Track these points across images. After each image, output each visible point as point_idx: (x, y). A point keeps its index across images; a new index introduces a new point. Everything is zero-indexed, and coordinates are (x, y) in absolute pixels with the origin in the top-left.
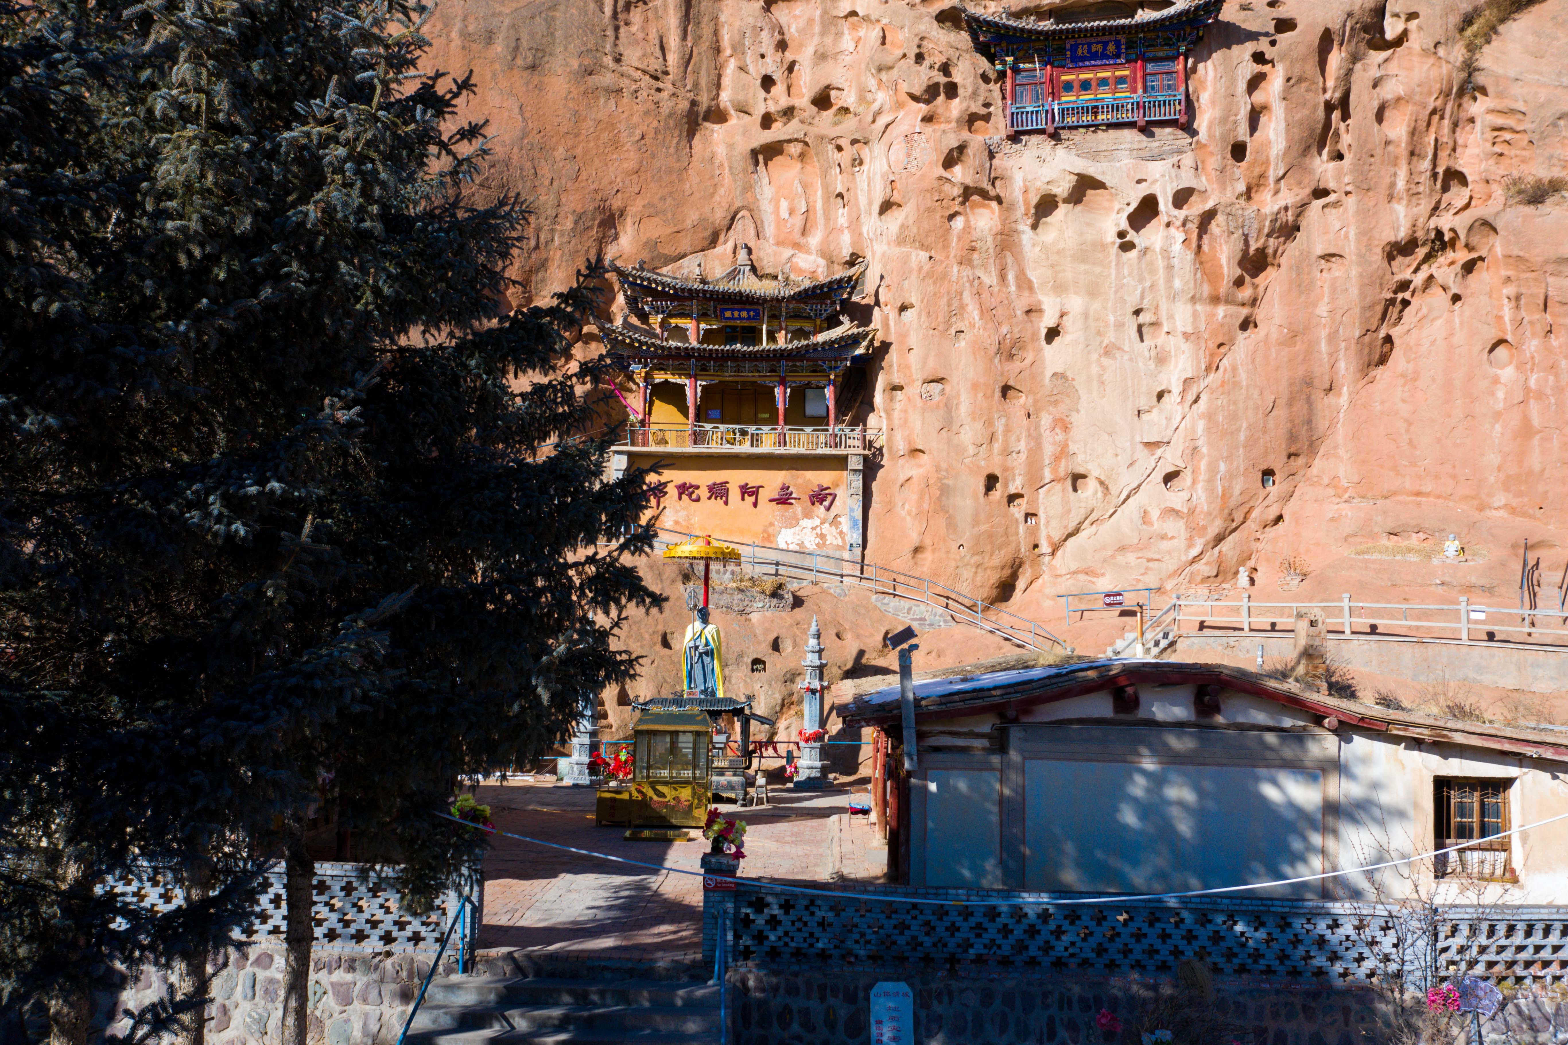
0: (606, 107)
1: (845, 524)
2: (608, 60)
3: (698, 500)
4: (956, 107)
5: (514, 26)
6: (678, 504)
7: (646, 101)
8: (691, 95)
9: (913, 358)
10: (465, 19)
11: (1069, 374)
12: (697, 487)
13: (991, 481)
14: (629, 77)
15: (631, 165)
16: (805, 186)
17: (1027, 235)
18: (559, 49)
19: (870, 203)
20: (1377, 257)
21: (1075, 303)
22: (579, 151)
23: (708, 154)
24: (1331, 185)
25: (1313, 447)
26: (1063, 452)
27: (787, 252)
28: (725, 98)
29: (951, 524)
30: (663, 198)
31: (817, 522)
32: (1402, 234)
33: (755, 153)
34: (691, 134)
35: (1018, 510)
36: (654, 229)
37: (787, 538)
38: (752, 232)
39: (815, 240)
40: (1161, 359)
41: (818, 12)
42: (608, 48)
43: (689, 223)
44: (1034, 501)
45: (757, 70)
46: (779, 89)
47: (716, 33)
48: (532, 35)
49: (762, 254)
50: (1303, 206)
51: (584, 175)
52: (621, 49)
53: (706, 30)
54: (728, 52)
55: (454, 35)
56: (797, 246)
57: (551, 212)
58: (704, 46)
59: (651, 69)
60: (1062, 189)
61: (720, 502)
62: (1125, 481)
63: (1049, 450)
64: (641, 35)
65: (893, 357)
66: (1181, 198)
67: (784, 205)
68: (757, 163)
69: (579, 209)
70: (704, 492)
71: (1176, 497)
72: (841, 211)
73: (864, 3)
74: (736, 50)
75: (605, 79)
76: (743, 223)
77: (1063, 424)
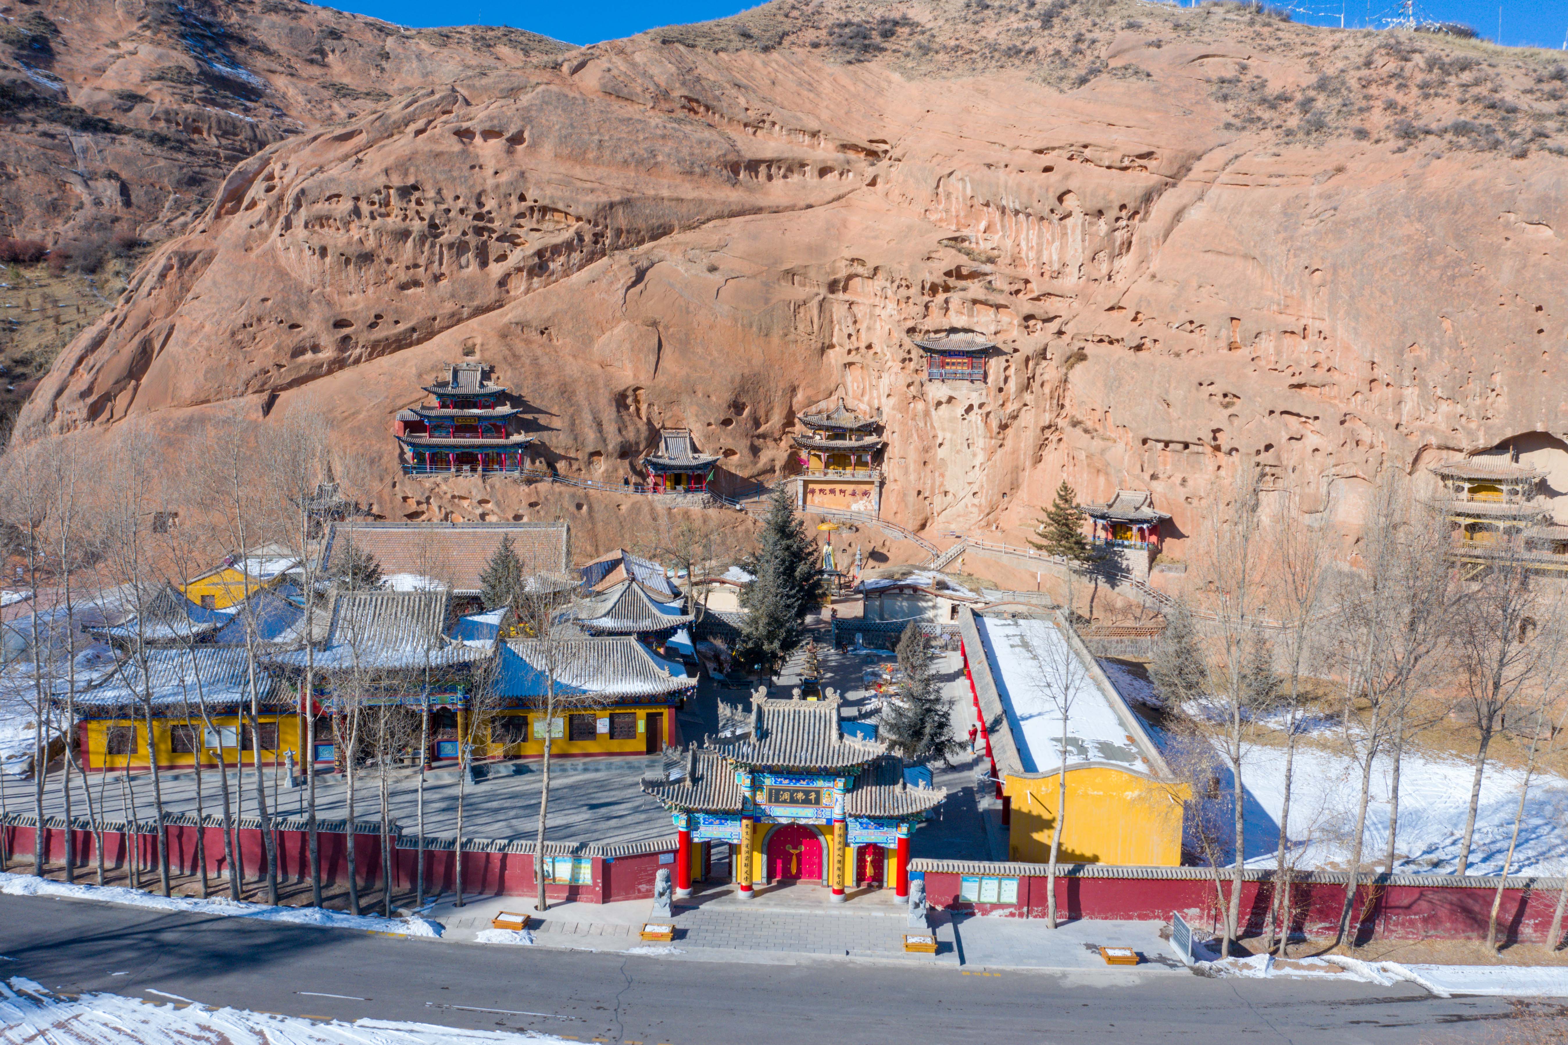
0: (792, 347)
1: (873, 503)
2: (792, 329)
3: (826, 494)
4: (912, 365)
5: (759, 320)
6: (819, 495)
7: (806, 345)
8: (822, 341)
9: (896, 450)
10: (742, 319)
11: (945, 459)
12: (826, 490)
13: (919, 493)
14: (800, 335)
15: (801, 369)
16: (862, 379)
17: (933, 412)
18: (775, 327)
19: (884, 393)
20: (1038, 430)
21: (948, 435)
22: (783, 365)
23: (828, 363)
24: (1028, 403)
25: (1018, 487)
26: (942, 485)
27: (856, 402)
28: (835, 340)
29: (906, 506)
30: (812, 380)
31: (864, 501)
32: (1047, 423)
33: (845, 365)
34: (822, 355)
35: (927, 502)
36: (810, 392)
37: (855, 507)
38: (844, 393)
39: (866, 398)
40: (974, 455)
41: (868, 310)
42: (792, 324)
43: (822, 389)
44: (932, 500)
45: (846, 332)
46: (854, 338)
47: (831, 316)
48: (766, 323)
49: (847, 402)
50: (1020, 410)
51: (785, 375)
52: (797, 324)
53: (828, 315)
54: (836, 323)
55: (739, 325)
56: (859, 400)
57: (774, 390)
58: (827, 321)
59: (808, 332)
60: (944, 400)
61: (833, 495)
62: (961, 494)
63: (937, 484)
64: (804, 318)
65: (890, 448)
66: (981, 406)
67: (855, 385)
68: (846, 368)
69: (784, 387)
70: (828, 491)
71: (976, 501)
72: (874, 391)
73: (884, 314)
74: (839, 323)
75: (791, 337)
76: (841, 390)
77: (942, 475)
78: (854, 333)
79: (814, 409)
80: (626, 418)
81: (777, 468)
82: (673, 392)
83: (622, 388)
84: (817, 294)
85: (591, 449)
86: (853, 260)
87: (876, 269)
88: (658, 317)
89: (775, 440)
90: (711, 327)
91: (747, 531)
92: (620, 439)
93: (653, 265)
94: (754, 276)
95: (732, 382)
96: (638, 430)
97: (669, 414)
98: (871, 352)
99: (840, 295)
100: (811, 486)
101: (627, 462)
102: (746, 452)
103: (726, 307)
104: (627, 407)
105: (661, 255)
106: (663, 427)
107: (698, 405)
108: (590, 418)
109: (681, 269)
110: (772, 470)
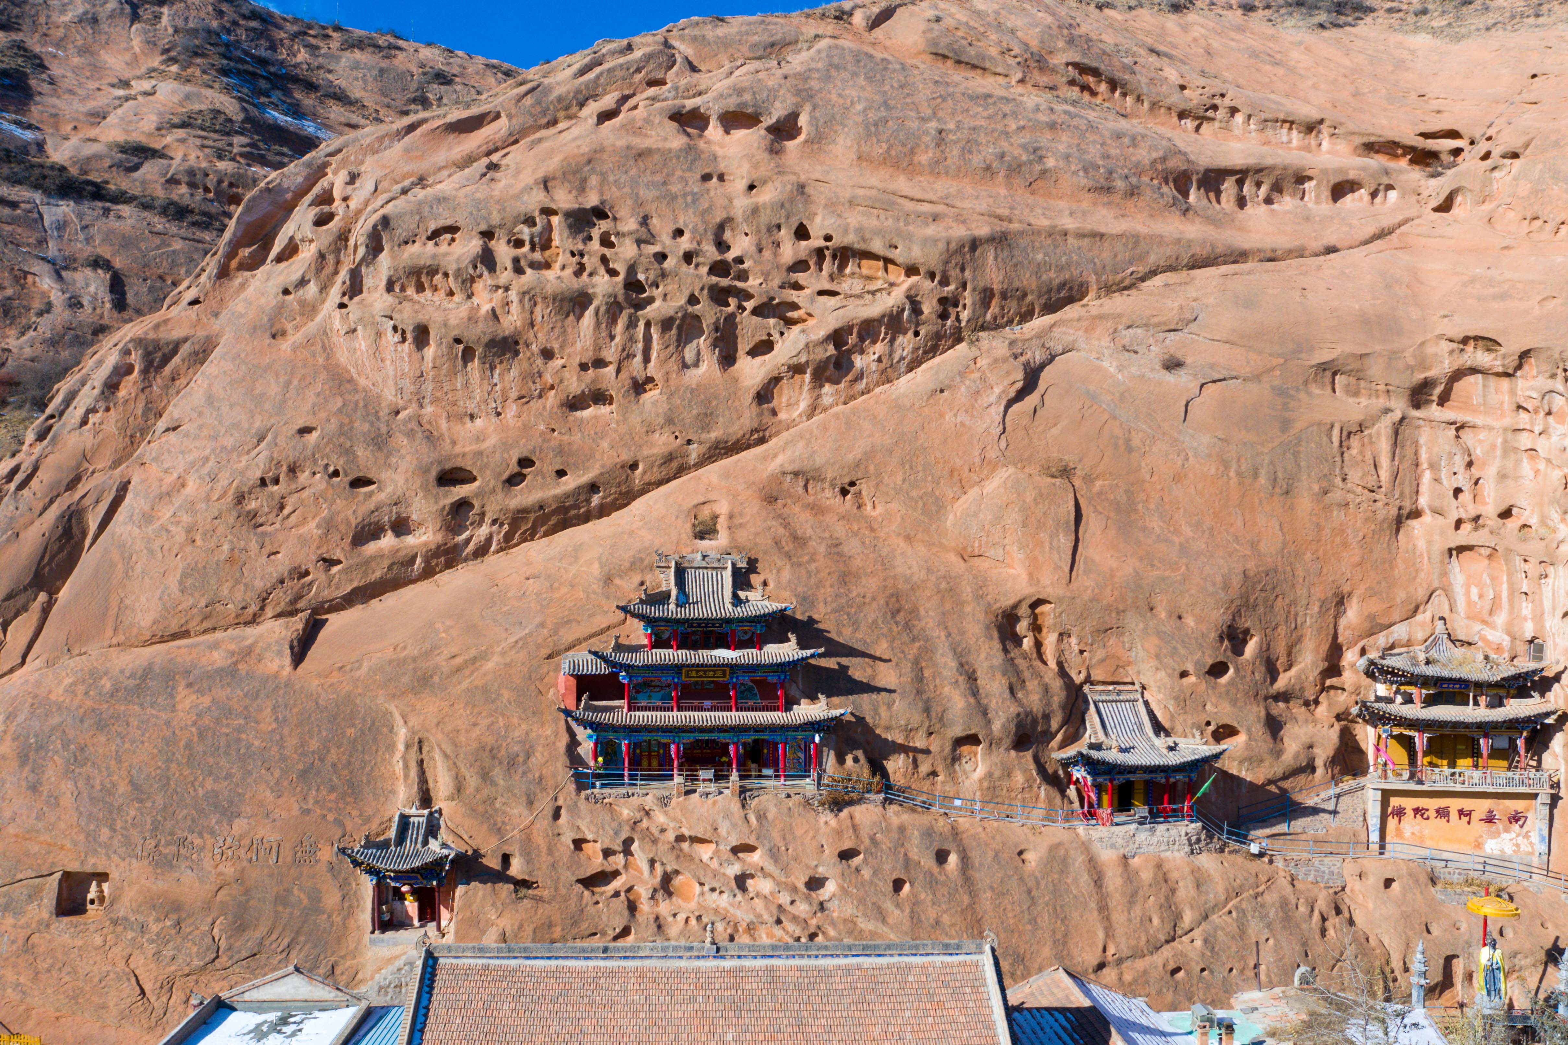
0: (1338, 516)
1: (1535, 838)
2: (1338, 481)
3: (1428, 819)
5: (1272, 463)
6: (1414, 821)
7: (1365, 511)
8: (1398, 503)
10: (1239, 460)
12: (1427, 810)
14: (1354, 493)
15: (1356, 559)
16: (1493, 579)
18: (1304, 477)
19: (1554, 609)
22: (1320, 553)
23: (1410, 547)
27: (1477, 627)
28: (1423, 502)
30: (1379, 583)
31: (1513, 835)
33: (1450, 550)
34: (1398, 531)
36: (1375, 606)
37: (1492, 846)
38: (1447, 607)
39: (1501, 619)
41: (1500, 440)
42: (1337, 471)
43: (1398, 600)
45: (1449, 484)
46: (1465, 497)
47: (1416, 453)
48: (1285, 469)
49: (1456, 626)
51: (1325, 571)
52: (1346, 470)
53: (1409, 452)
54: (1425, 466)
55: (1232, 474)
56: (1484, 622)
57: (1304, 602)
58: (1407, 463)
59: (1369, 486)
61: (1444, 820)
64: (1360, 458)
67: (1474, 591)
68: (1451, 556)
69: (1323, 597)
70: (1432, 813)
72: (1524, 604)
73: (1542, 445)
74: (1432, 466)
75: (1336, 495)
76: (1439, 599)
78: (1466, 486)
79: (1382, 640)
80: (1021, 663)
81: (1319, 763)
82: (1108, 608)
83: (1009, 602)
84: (1387, 411)
85: (958, 731)
86: (1465, 341)
87: (1525, 355)
88: (1070, 459)
89: (1307, 704)
90: (1177, 478)
91: (1284, 903)
92: (1014, 709)
93: (1052, 358)
94: (1257, 377)
95: (1226, 587)
96: (1046, 689)
97: (1100, 654)
98: (1512, 524)
99: (1434, 411)
100: (1395, 802)
101: (1029, 755)
102: (1259, 730)
103: (1206, 439)
104: (1018, 641)
105: (1068, 339)
106: (1088, 680)
107: (1159, 634)
108: (953, 664)
109: (1109, 365)
110: (1311, 768)
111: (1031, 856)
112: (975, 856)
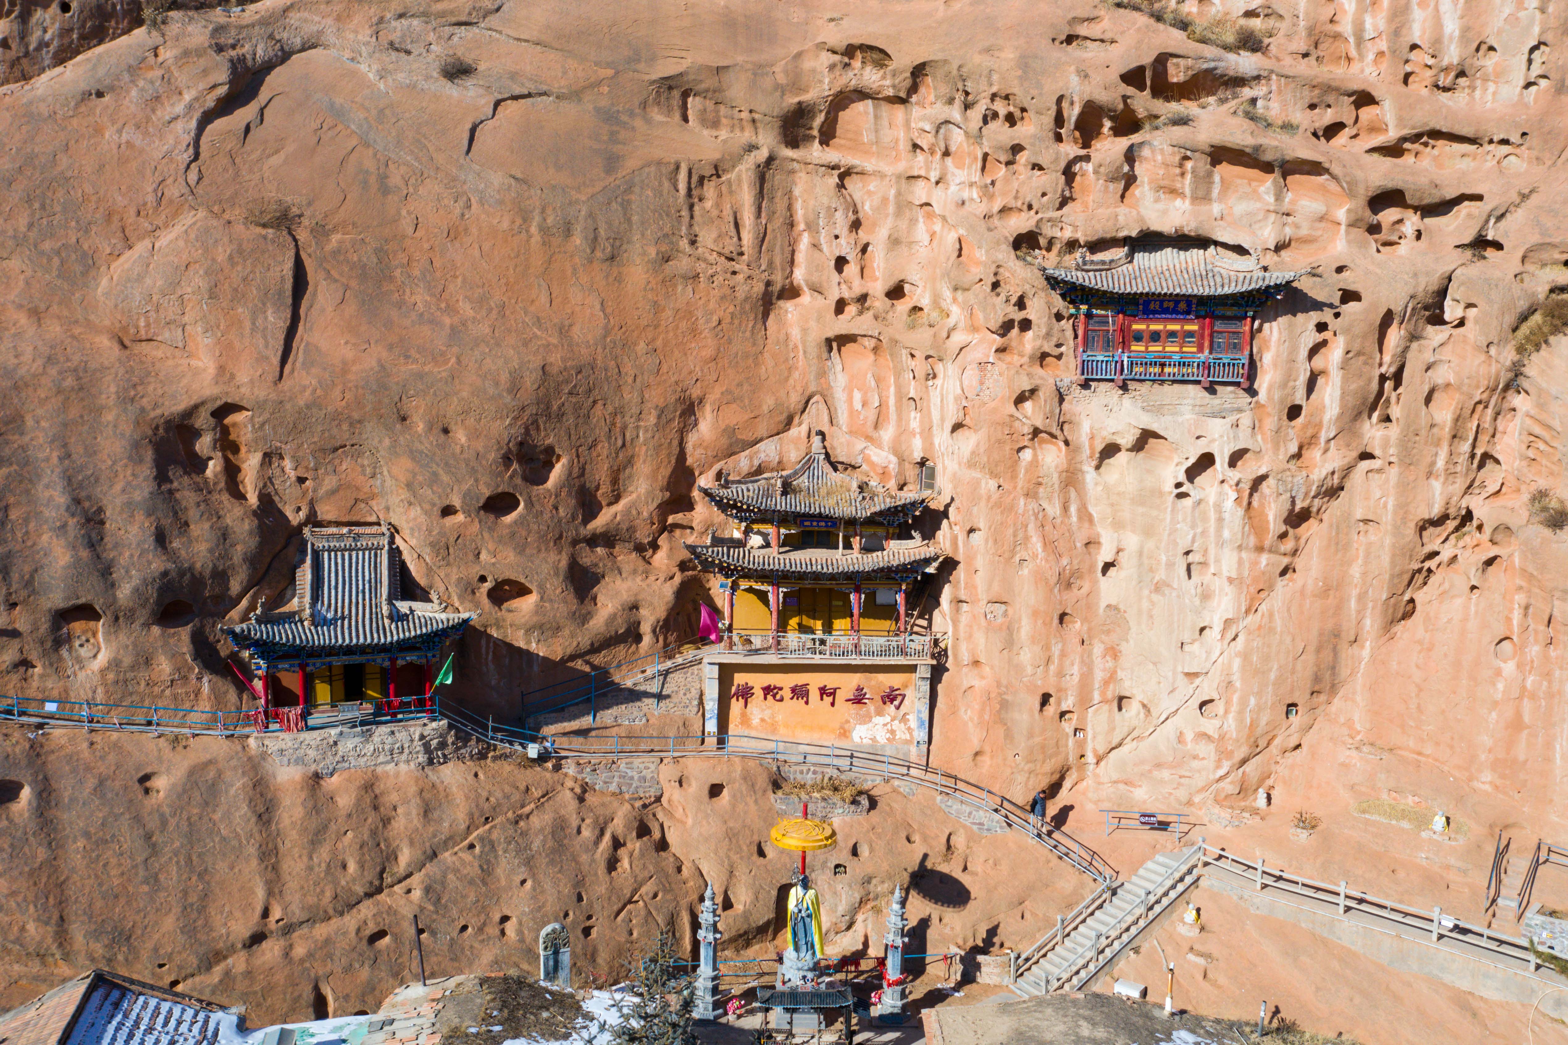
0: (684, 293)
1: (913, 723)
2: (684, 244)
3: (781, 700)
4: (1030, 342)
5: (590, 215)
6: (764, 704)
7: (721, 287)
8: (765, 276)
9: (980, 580)
10: (543, 211)
11: (1122, 607)
12: (781, 689)
13: (1045, 699)
14: (705, 260)
15: (708, 352)
16: (878, 380)
17: (1090, 474)
18: (636, 237)
19: (943, 420)
20: (1410, 531)
21: (1132, 541)
22: (659, 343)
23: (782, 337)
24: (1377, 452)
25: (1333, 689)
26: (1111, 678)
27: (860, 444)
28: (799, 275)
29: (1009, 736)
30: (740, 385)
31: (888, 719)
32: (1436, 511)
33: (829, 342)
34: (766, 315)
35: (1068, 727)
36: (733, 417)
37: (860, 734)
38: (826, 418)
39: (887, 434)
40: (1206, 596)
41: (893, 192)
42: (684, 230)
43: (765, 408)
44: (1082, 718)
45: (830, 251)
46: (851, 269)
47: (790, 208)
48: (609, 224)
49: (835, 443)
50: (1348, 470)
51: (665, 368)
52: (696, 228)
53: (780, 205)
54: (802, 226)
55: (534, 229)
56: (869, 438)
57: (635, 410)
58: (778, 222)
59: (726, 251)
60: (1127, 440)
61: (802, 702)
62: (1166, 705)
63: (1099, 675)
64: (715, 213)
65: (960, 574)
66: (1235, 458)
67: (857, 396)
68: (830, 349)
69: (661, 404)
70: (787, 693)
71: (1210, 726)
72: (913, 414)
73: (940, 199)
74: (811, 227)
75: (682, 264)
76: (817, 408)
77: (1113, 652)
78: (852, 255)
79: (743, 462)
80: (187, 497)
81: (646, 628)
82: (336, 417)
83: (181, 406)
84: (752, 148)
85: (57, 599)
86: (850, 51)
87: (919, 72)
88: (294, 200)
89: (640, 549)
90: (453, 234)
91: (559, 827)
92: (158, 564)
93: (285, 56)
94: (575, 95)
95: (514, 388)
96: (224, 535)
97: (329, 482)
98: (903, 306)
99: (816, 152)
100: (740, 679)
101: (184, 634)
102: (556, 586)
103: (497, 179)
104: (198, 465)
105: (310, 29)
106: (313, 520)
107: (413, 454)
108: (61, 499)
109: (368, 69)
110: (633, 635)
111: (161, 783)
112: (65, 788)
